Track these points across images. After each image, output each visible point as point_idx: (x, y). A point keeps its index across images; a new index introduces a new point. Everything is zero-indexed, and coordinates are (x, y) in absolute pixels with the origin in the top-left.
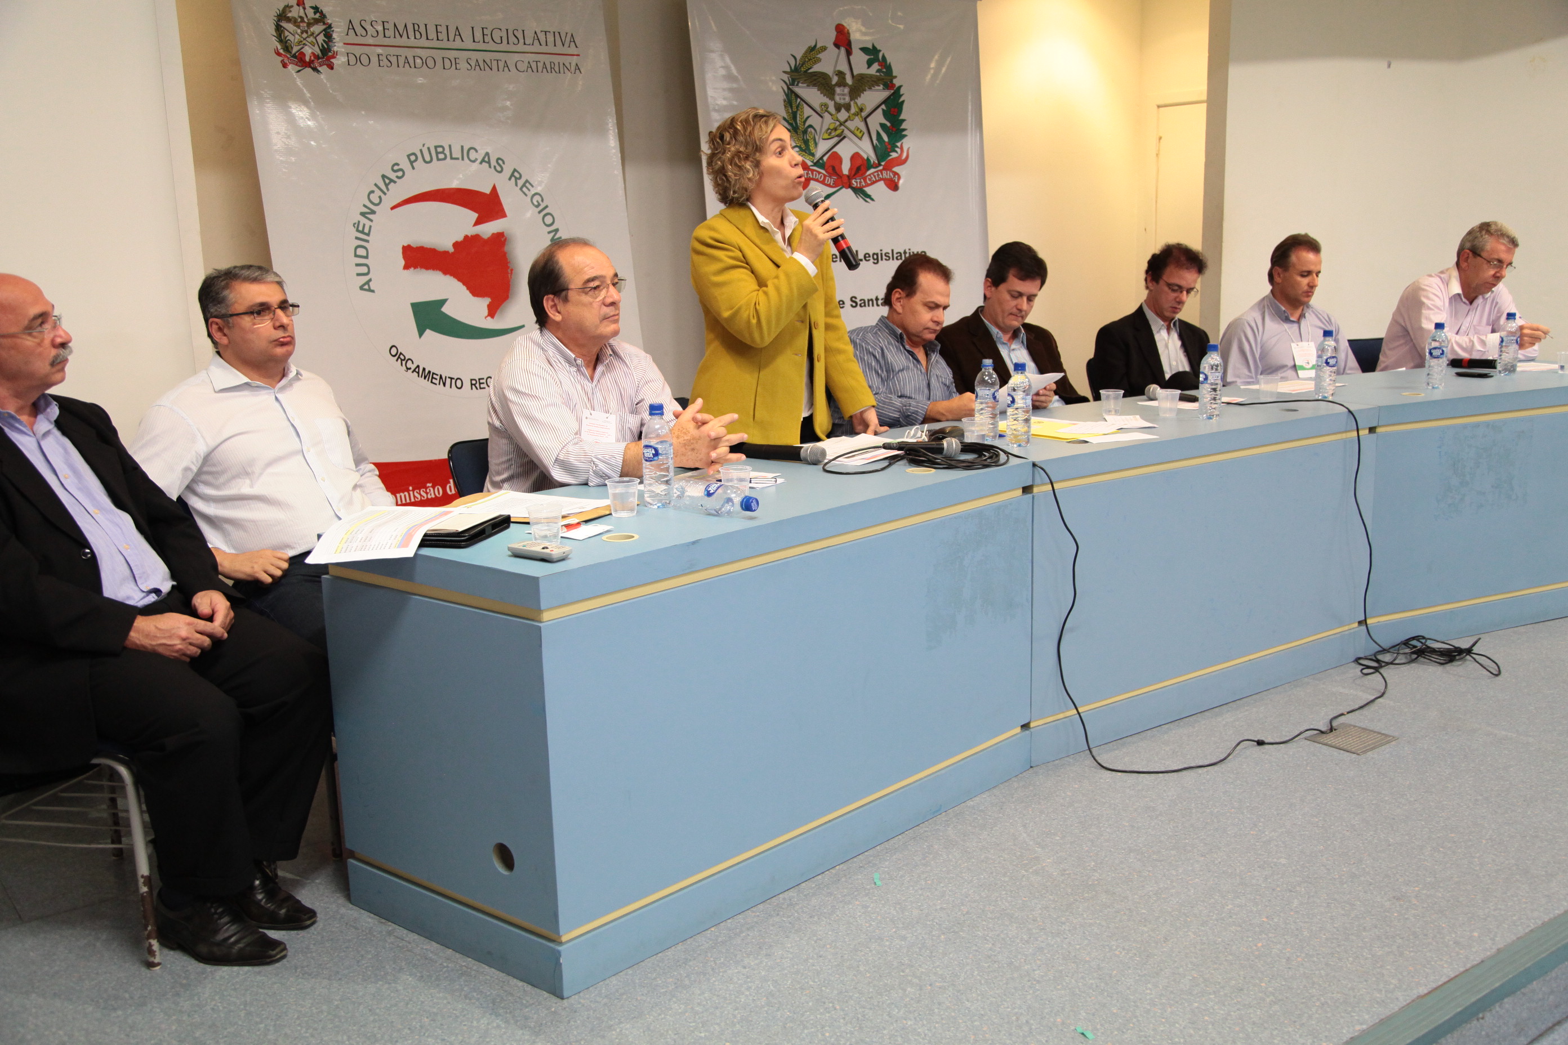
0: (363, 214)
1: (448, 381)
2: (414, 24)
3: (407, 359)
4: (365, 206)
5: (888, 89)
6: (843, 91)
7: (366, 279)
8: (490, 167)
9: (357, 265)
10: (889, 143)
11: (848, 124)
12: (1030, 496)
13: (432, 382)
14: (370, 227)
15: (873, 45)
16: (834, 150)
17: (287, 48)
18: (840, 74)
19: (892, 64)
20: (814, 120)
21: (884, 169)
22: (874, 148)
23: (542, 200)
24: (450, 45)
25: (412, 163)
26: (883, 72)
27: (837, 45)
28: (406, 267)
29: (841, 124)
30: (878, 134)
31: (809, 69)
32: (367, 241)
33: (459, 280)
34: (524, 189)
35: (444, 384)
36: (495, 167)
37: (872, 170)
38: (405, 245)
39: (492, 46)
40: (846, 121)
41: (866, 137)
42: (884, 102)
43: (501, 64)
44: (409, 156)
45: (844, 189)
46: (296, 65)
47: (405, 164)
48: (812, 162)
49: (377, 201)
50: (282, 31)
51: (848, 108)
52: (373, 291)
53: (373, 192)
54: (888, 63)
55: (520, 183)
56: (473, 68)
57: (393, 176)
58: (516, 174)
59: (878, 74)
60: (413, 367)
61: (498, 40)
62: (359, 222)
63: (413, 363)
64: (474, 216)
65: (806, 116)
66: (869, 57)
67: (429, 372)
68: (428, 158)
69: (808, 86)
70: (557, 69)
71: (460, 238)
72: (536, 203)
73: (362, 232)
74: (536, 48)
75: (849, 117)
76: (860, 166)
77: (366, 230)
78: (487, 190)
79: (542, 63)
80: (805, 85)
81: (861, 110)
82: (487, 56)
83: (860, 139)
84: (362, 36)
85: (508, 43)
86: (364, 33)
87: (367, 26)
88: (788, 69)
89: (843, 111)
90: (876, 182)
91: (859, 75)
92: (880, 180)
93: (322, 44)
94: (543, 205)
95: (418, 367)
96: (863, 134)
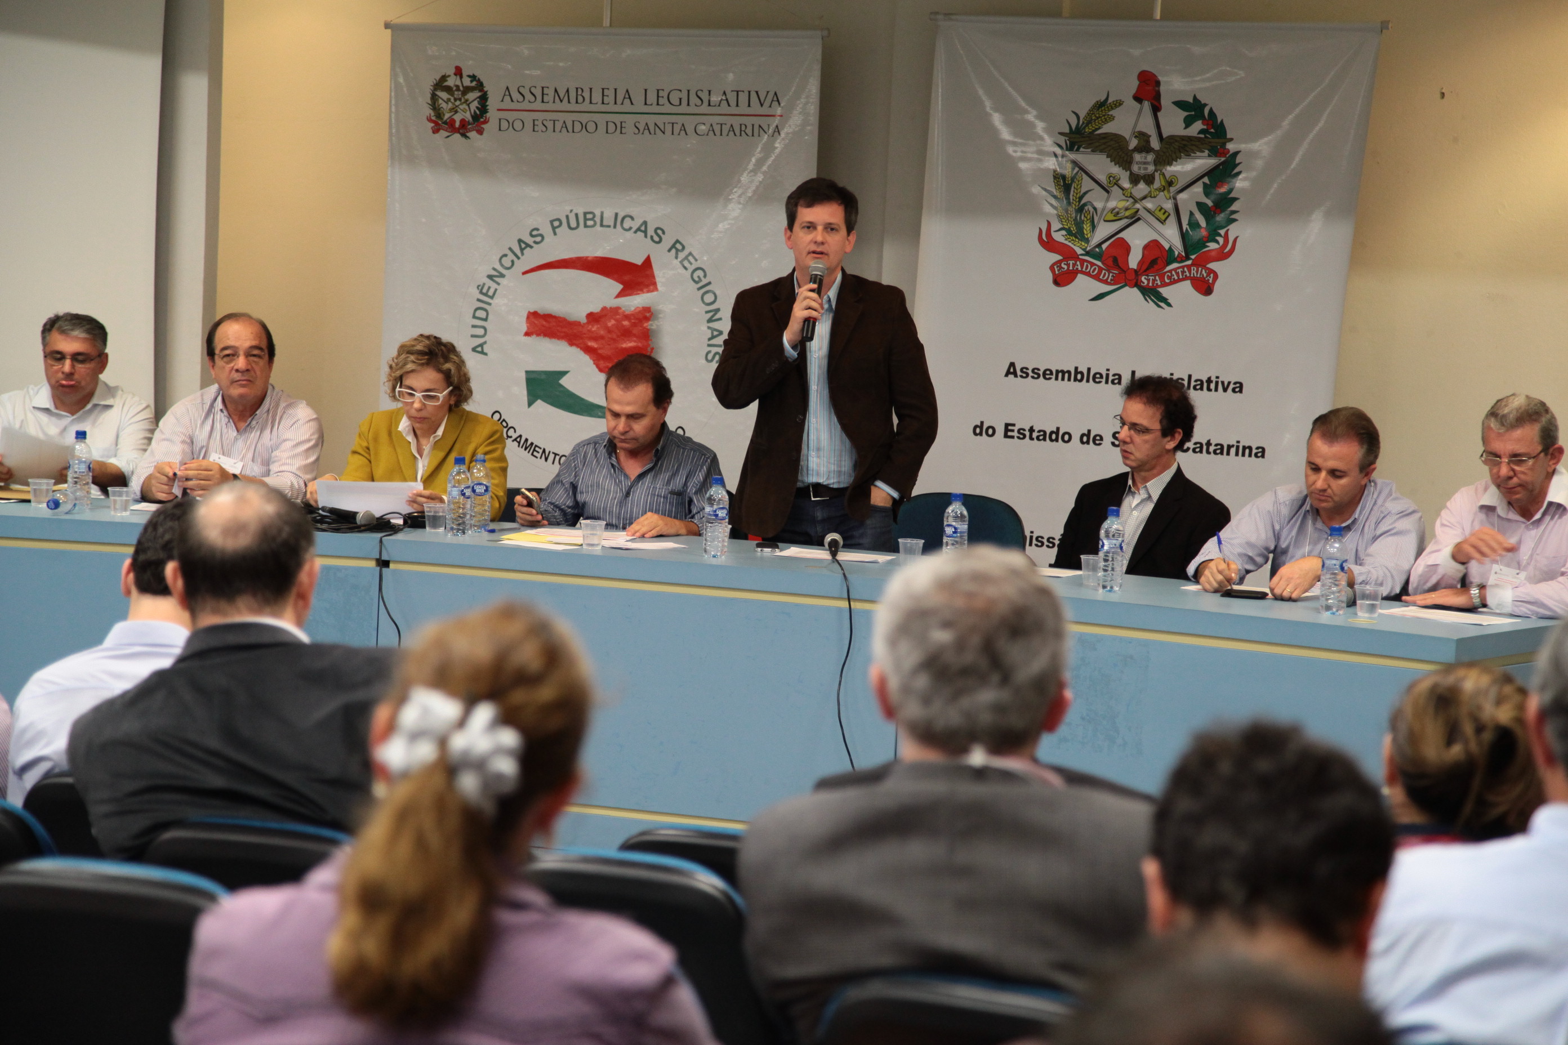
0: (490, 277)
1: (552, 456)
2: (577, 89)
3: (509, 426)
4: (494, 269)
5: (1216, 156)
6: (1146, 158)
7: (480, 341)
8: (646, 236)
9: (474, 326)
10: (1207, 229)
11: (1146, 202)
13: (532, 454)
14: (496, 290)
15: (1195, 98)
16: (1121, 236)
17: (439, 114)
18: (1142, 136)
19: (1225, 122)
20: (1096, 196)
21: (1193, 265)
22: (1184, 236)
23: (705, 276)
24: (617, 108)
25: (554, 228)
26: (1211, 133)
27: (1138, 98)
28: (527, 334)
29: (1136, 202)
30: (1192, 217)
31: (1097, 129)
32: (490, 304)
33: (586, 353)
34: (685, 263)
35: (546, 459)
36: (652, 237)
37: (1175, 265)
38: (532, 311)
39: (667, 108)
40: (1144, 198)
41: (1172, 220)
42: (1208, 174)
43: (677, 128)
44: (552, 222)
46: (446, 131)
47: (546, 230)
48: (1084, 249)
49: (509, 264)
50: (437, 100)
51: (1149, 180)
52: (486, 354)
53: (505, 255)
54: (1219, 121)
56: (641, 131)
57: (530, 240)
58: (678, 246)
59: (1202, 136)
60: (515, 436)
61: (676, 102)
62: (484, 284)
63: (515, 432)
65: (1083, 190)
66: (1186, 114)
67: (532, 444)
68: (573, 224)
69: (1092, 151)
70: (749, 131)
71: (596, 309)
72: (697, 279)
73: (486, 295)
74: (724, 108)
75: (1150, 192)
76: (1157, 258)
77: (491, 293)
78: (639, 261)
79: (728, 126)
80: (1089, 150)
81: (1170, 184)
82: (660, 120)
83: (1163, 222)
84: (518, 101)
85: (688, 105)
86: (521, 98)
87: (525, 92)
88: (1067, 131)
89: (1142, 185)
90: (1179, 280)
91: (1172, 138)
92: (1186, 278)
93: (475, 111)
94: (704, 281)
95: (520, 436)
96: (1169, 215)
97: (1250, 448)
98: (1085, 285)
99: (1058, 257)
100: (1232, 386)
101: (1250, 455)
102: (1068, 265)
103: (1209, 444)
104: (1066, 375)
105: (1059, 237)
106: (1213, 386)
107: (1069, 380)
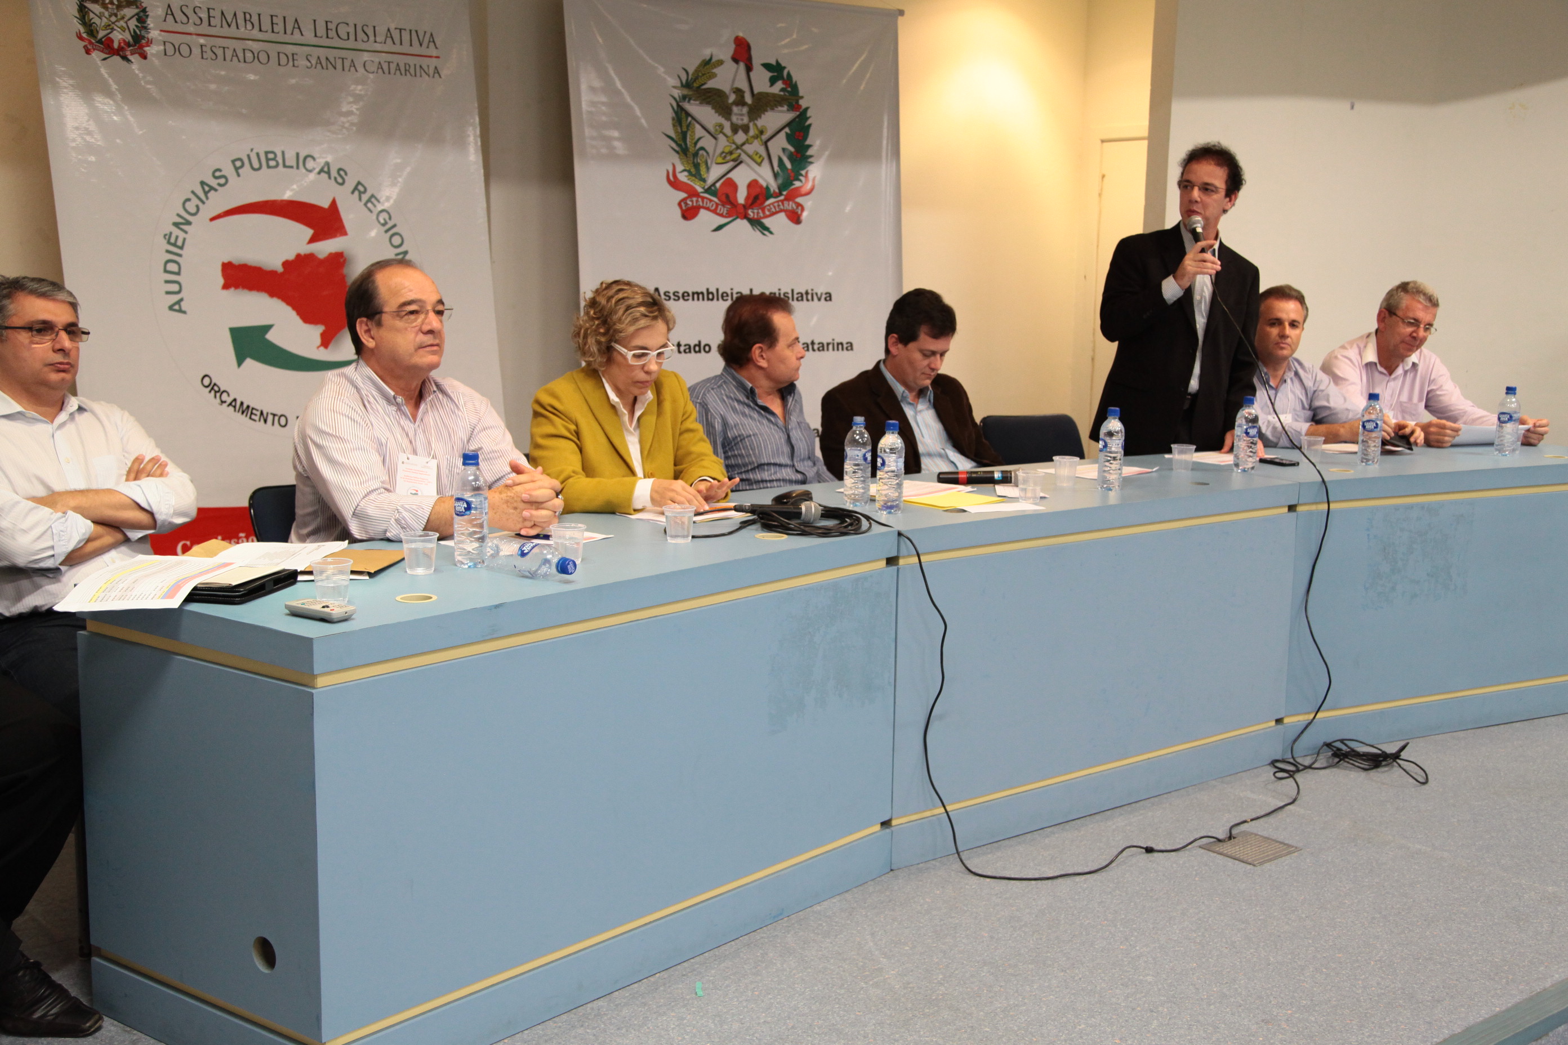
0: (176, 225)
1: (270, 418)
2: (245, 13)
3: (221, 390)
4: (179, 215)
5: (793, 111)
6: (741, 110)
7: (176, 298)
8: (330, 178)
9: (167, 282)
10: (792, 170)
11: (745, 147)
12: (895, 568)
13: (250, 418)
14: (184, 240)
15: (777, 62)
16: (729, 176)
17: (91, 31)
18: (739, 92)
19: (798, 83)
20: (707, 142)
21: (785, 200)
22: (776, 175)
23: (390, 218)
24: (287, 38)
25: (237, 169)
26: (788, 92)
27: (735, 60)
28: (226, 287)
29: (738, 148)
30: (780, 160)
31: (703, 85)
32: (180, 255)
33: (288, 303)
34: (369, 205)
35: (265, 421)
36: (335, 179)
37: (772, 200)
38: (226, 261)
39: (336, 42)
40: (743, 144)
41: (766, 162)
42: (789, 125)
43: (347, 63)
44: (233, 162)
45: (739, 221)
46: (102, 51)
47: (228, 170)
48: (703, 188)
49: (193, 210)
50: (87, 13)
51: (746, 129)
52: (184, 312)
53: (189, 200)
54: (794, 82)
55: (365, 197)
57: (213, 183)
58: (361, 188)
59: (782, 93)
60: (229, 400)
61: (344, 36)
62: (171, 233)
63: (229, 395)
64: (309, 232)
65: (697, 136)
66: (771, 74)
67: (248, 407)
68: (256, 165)
69: (701, 103)
70: (412, 71)
71: (291, 256)
72: (382, 221)
73: (175, 245)
74: (389, 47)
75: (747, 139)
76: (758, 195)
77: (179, 243)
78: (325, 204)
79: (395, 64)
80: (698, 102)
81: (762, 132)
82: (332, 54)
83: (759, 164)
84: (182, 23)
85: (356, 40)
86: (185, 20)
87: (189, 12)
88: (679, 85)
89: (741, 133)
90: (776, 213)
91: (760, 94)
92: (781, 211)
93: (134, 30)
94: (390, 224)
95: (235, 400)
96: (763, 159)
97: (842, 344)
98: (706, 219)
99: (683, 195)
100: (824, 296)
101: (843, 349)
102: (692, 201)
103: (813, 343)
104: (701, 296)
105: (683, 177)
106: (810, 297)
107: (703, 299)
